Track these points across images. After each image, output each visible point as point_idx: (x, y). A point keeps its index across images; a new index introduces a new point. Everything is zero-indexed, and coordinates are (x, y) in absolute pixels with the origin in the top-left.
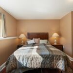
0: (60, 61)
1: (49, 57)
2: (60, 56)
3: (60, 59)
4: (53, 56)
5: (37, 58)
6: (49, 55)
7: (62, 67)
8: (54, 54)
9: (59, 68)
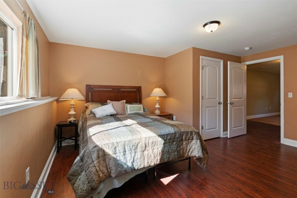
0: (194, 141)
1: (174, 138)
2: (191, 133)
3: (192, 139)
4: (181, 134)
5: (154, 144)
6: (175, 133)
7: (198, 152)
8: (182, 130)
9: (193, 154)
